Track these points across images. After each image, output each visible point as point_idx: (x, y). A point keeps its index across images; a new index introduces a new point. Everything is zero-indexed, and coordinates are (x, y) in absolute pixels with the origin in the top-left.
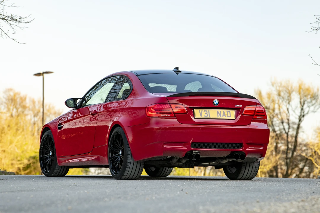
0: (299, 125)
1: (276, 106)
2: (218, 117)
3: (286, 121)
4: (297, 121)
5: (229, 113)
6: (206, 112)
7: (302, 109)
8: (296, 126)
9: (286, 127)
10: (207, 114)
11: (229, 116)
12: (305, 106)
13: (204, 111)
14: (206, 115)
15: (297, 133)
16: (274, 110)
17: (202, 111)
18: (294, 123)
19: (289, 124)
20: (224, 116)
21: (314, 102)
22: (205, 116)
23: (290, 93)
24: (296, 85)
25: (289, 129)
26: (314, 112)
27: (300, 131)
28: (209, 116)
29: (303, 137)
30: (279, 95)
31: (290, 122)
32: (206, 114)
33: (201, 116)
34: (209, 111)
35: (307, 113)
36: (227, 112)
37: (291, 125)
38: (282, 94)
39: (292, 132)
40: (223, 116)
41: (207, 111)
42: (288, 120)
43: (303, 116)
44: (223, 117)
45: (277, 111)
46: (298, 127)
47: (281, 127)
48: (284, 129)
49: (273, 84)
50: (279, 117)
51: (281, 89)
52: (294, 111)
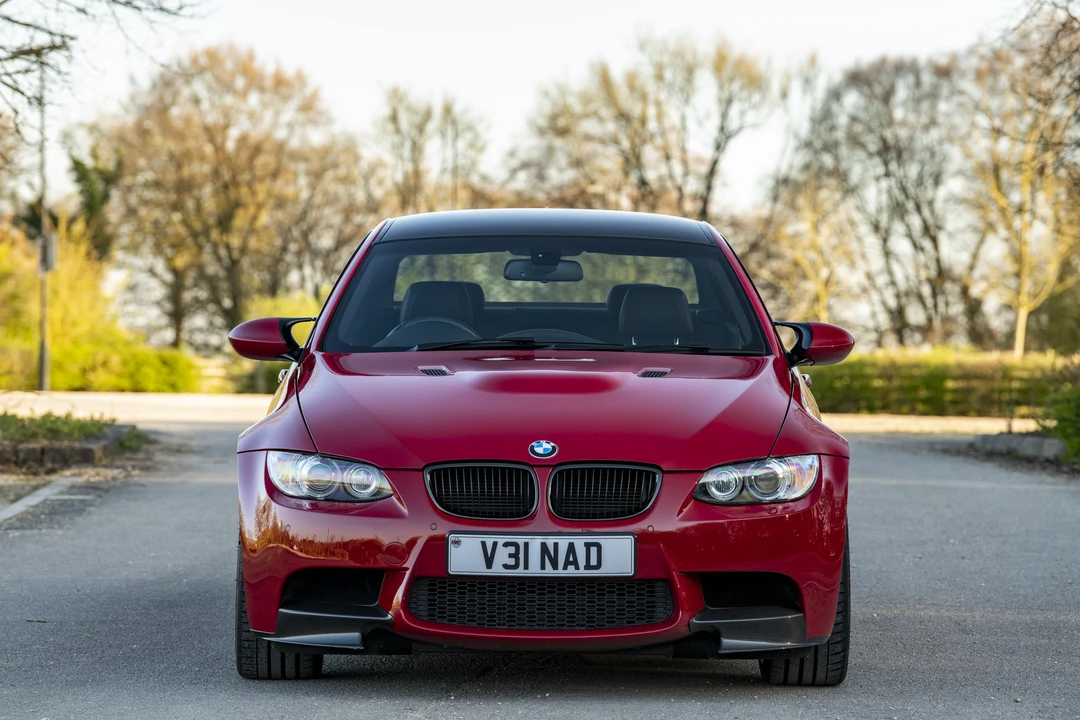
0: (715, 163)
1: (651, 111)
3: (676, 153)
4: (708, 153)
8: (704, 169)
9: (678, 170)
12: (734, 111)
15: (709, 188)
16: (643, 121)
18: (700, 160)
19: (685, 162)
21: (756, 97)
23: (690, 71)
24: (706, 49)
25: (686, 174)
26: (755, 126)
27: (717, 182)
30: (659, 77)
31: (690, 155)
35: (741, 128)
37: (693, 166)
38: (668, 75)
39: (693, 186)
42: (684, 150)
43: (729, 138)
45: (652, 126)
46: (712, 172)
47: (663, 170)
48: (671, 177)
49: (642, 46)
50: (659, 141)
51: (666, 59)
52: (700, 123)
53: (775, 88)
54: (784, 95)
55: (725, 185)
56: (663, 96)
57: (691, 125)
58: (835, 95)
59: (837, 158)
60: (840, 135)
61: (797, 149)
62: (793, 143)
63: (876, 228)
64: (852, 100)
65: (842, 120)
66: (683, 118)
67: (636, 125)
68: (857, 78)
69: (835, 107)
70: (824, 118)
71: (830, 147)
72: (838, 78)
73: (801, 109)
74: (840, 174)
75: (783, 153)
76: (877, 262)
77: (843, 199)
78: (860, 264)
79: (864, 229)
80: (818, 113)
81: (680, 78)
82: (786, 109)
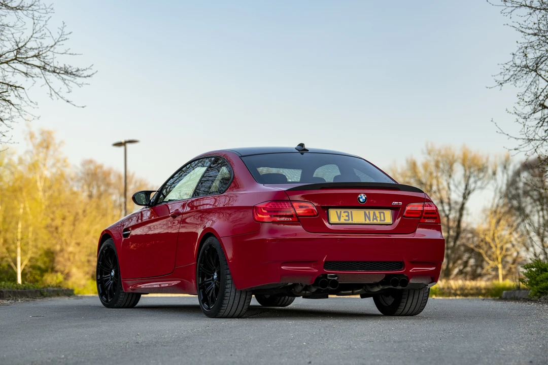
0: (463, 204)
1: (434, 182)
3: (446, 200)
4: (460, 200)
7: (467, 185)
8: (458, 207)
9: (446, 208)
12: (472, 180)
15: (461, 215)
16: (431, 186)
18: (456, 203)
19: (449, 204)
21: (481, 175)
23: (451, 165)
24: (458, 153)
25: (450, 210)
26: (482, 188)
27: (465, 212)
29: (466, 221)
30: (437, 166)
31: (452, 202)
35: (474, 190)
37: (453, 205)
38: (441, 165)
39: (453, 215)
42: (449, 199)
43: (469, 193)
45: (434, 188)
46: (462, 208)
47: (440, 208)
48: (444, 211)
49: (429, 153)
50: (438, 195)
51: (440, 159)
52: (456, 187)
53: (490, 171)
54: (494, 173)
55: (468, 214)
56: (439, 174)
57: (452, 187)
58: (517, 174)
59: (520, 203)
60: (521, 192)
61: (501, 198)
62: (498, 195)
63: (538, 234)
64: (525, 175)
65: (521, 185)
66: (449, 184)
68: (527, 166)
69: (518, 179)
70: (512, 183)
71: (516, 197)
72: (518, 166)
73: (502, 180)
74: (520, 209)
75: (494, 199)
76: (539, 250)
77: (523, 221)
78: (531, 249)
79: (532, 234)
80: (510, 182)
81: (447, 168)
82: (495, 180)
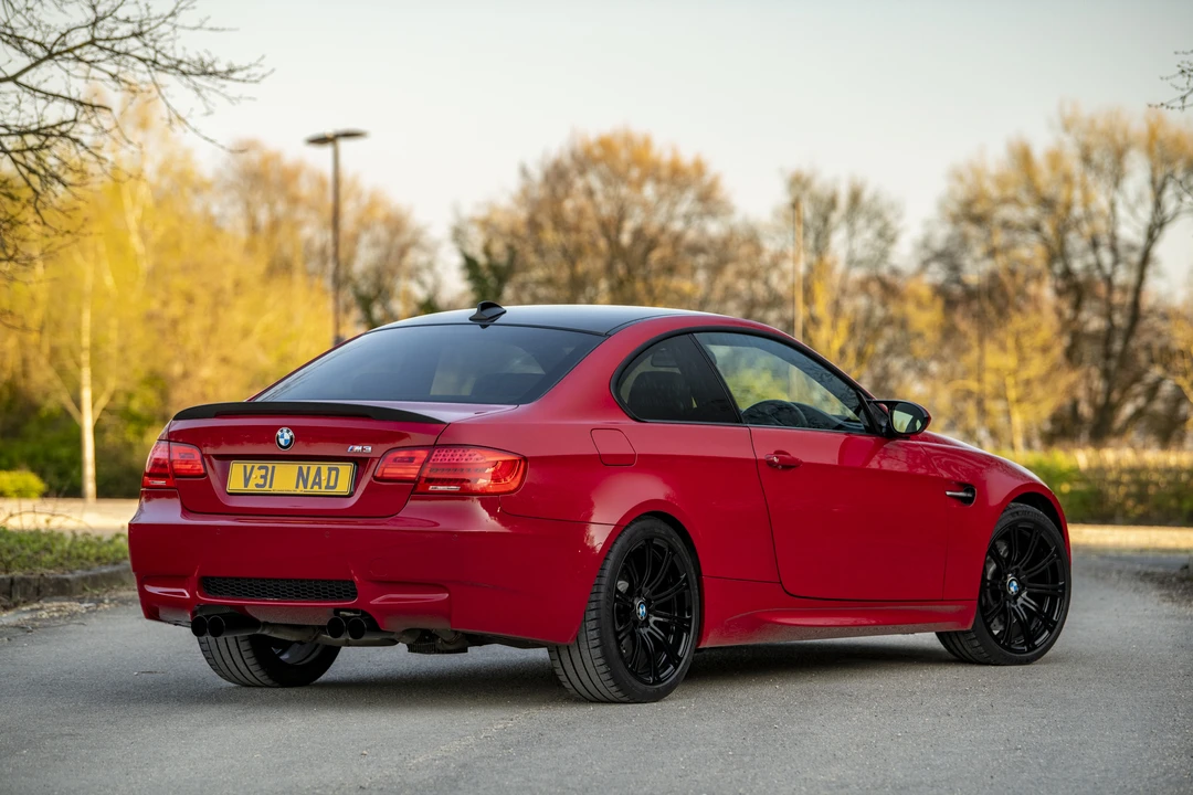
0: (1147, 251)
1: (1077, 195)
2: (297, 487)
3: (1105, 240)
4: (1141, 240)
5: (334, 473)
6: (263, 472)
7: (1158, 204)
8: (1135, 258)
9: (1107, 258)
10: (264, 477)
11: (332, 484)
12: (1169, 195)
13: (260, 468)
14: (261, 482)
15: (1141, 278)
16: (1068, 207)
17: (253, 467)
18: (1131, 248)
19: (1114, 249)
20: (317, 484)
22: (257, 485)
23: (1119, 155)
24: (1137, 125)
25: (1116, 262)
27: (1150, 271)
28: (271, 486)
30: (1086, 159)
31: (1120, 244)
32: (262, 477)
33: (246, 486)
34: (274, 468)
35: (1176, 215)
36: (330, 470)
37: (1123, 253)
38: (1096, 156)
39: (1123, 276)
40: (314, 483)
41: (267, 468)
42: (1114, 237)
43: (1162, 225)
44: (312, 488)
45: (1078, 211)
46: (1145, 260)
47: (1091, 259)
48: (1099, 266)
49: (1067, 126)
50: (1086, 228)
51: (1092, 140)
52: (1132, 210)
55: (1158, 275)
56: (1090, 178)
57: (1122, 212)
66: (1113, 205)
67: (1060, 210)
81: (1107, 164)
